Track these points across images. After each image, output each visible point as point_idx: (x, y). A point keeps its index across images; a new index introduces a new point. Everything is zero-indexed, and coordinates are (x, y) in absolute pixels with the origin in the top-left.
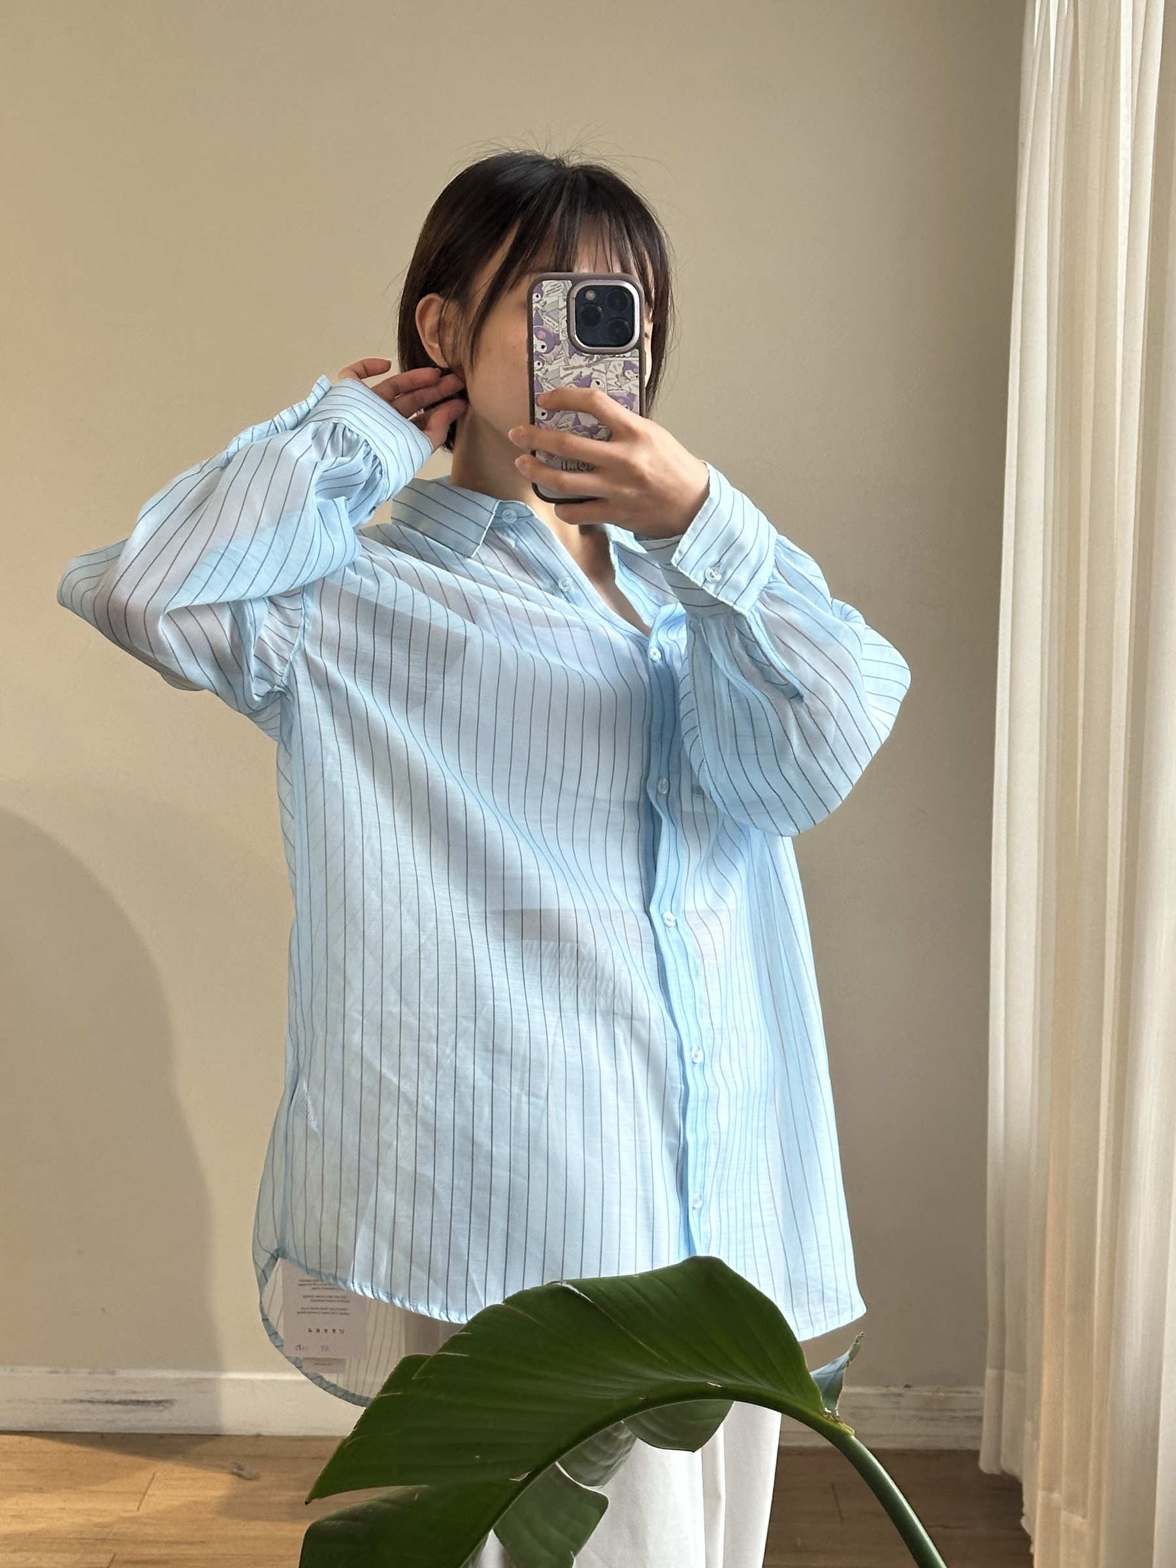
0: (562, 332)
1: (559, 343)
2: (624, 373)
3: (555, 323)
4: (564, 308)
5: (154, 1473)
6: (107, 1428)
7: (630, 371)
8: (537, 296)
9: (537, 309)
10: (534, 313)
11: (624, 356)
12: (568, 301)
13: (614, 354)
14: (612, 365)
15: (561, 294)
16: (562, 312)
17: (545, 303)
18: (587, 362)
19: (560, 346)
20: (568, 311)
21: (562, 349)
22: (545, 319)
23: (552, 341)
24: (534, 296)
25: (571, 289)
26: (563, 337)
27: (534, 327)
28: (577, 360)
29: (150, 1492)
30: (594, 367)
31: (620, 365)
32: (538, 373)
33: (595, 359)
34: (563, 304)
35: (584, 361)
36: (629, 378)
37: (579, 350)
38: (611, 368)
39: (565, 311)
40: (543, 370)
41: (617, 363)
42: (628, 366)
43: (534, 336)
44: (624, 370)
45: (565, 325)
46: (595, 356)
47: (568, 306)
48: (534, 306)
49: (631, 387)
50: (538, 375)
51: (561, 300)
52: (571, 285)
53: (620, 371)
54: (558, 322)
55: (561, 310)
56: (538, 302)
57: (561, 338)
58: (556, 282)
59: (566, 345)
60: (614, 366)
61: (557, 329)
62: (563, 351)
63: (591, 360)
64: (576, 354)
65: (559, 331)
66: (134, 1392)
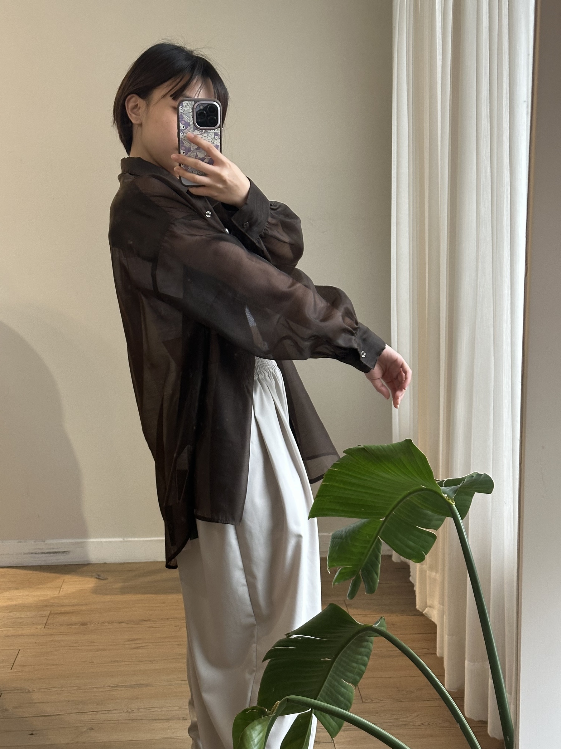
0: (191, 121)
1: (190, 125)
2: (214, 137)
3: (188, 118)
4: (191, 112)
5: (64, 580)
6: (43, 563)
7: (217, 136)
8: (181, 107)
9: (181, 112)
10: (180, 114)
11: (215, 131)
12: (193, 109)
13: (210, 130)
14: (210, 134)
15: (191, 107)
16: (191, 114)
17: (184, 110)
18: (200, 133)
19: (190, 127)
20: (193, 113)
21: (191, 128)
22: (184, 116)
23: (187, 125)
24: (180, 107)
25: (194, 104)
26: (191, 123)
27: (180, 119)
28: (197, 132)
29: (62, 587)
30: (204, 135)
31: (213, 134)
32: (182, 137)
33: (203, 132)
34: (191, 110)
35: (199, 132)
36: (216, 139)
37: (198, 129)
38: (210, 135)
39: (192, 113)
40: (184, 136)
41: (212, 133)
42: (216, 134)
43: (180, 123)
44: (215, 136)
45: (192, 119)
46: (204, 131)
47: (193, 112)
48: (180, 111)
49: (218, 142)
50: (181, 138)
51: (190, 109)
52: (194, 103)
53: (213, 137)
54: (189, 118)
55: (190, 113)
56: (181, 110)
57: (190, 124)
58: (188, 102)
59: (192, 126)
60: (211, 135)
61: (189, 120)
62: (191, 129)
63: (202, 132)
64: (196, 130)
65: (189, 121)
66: (53, 549)
